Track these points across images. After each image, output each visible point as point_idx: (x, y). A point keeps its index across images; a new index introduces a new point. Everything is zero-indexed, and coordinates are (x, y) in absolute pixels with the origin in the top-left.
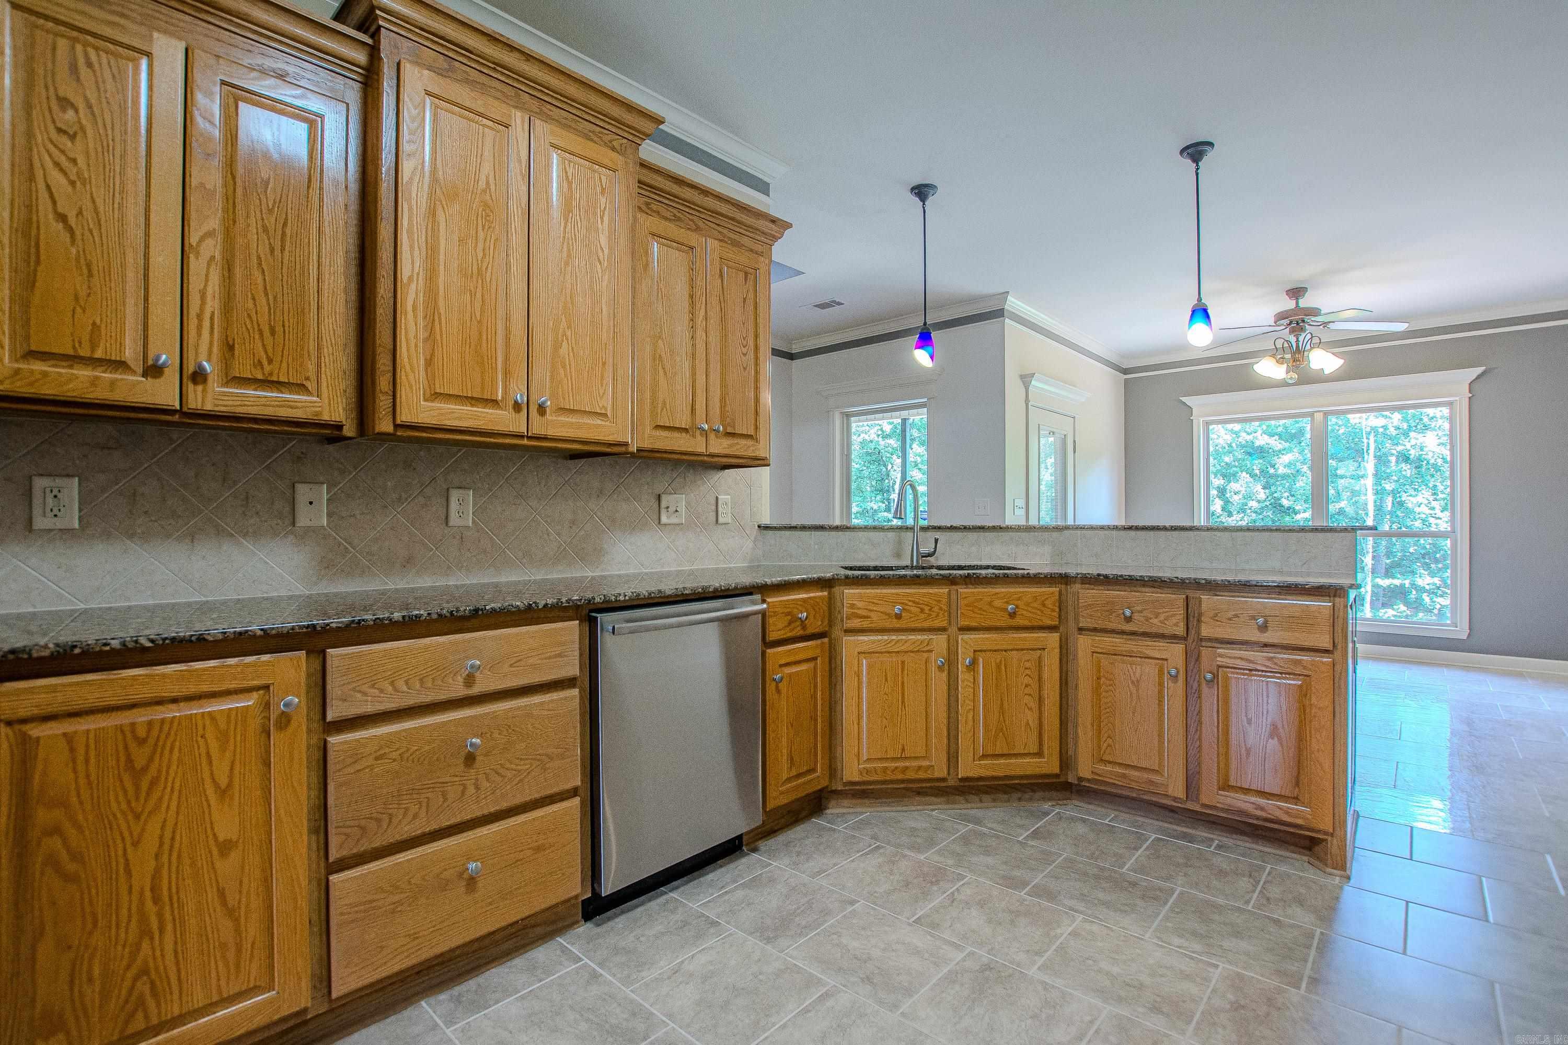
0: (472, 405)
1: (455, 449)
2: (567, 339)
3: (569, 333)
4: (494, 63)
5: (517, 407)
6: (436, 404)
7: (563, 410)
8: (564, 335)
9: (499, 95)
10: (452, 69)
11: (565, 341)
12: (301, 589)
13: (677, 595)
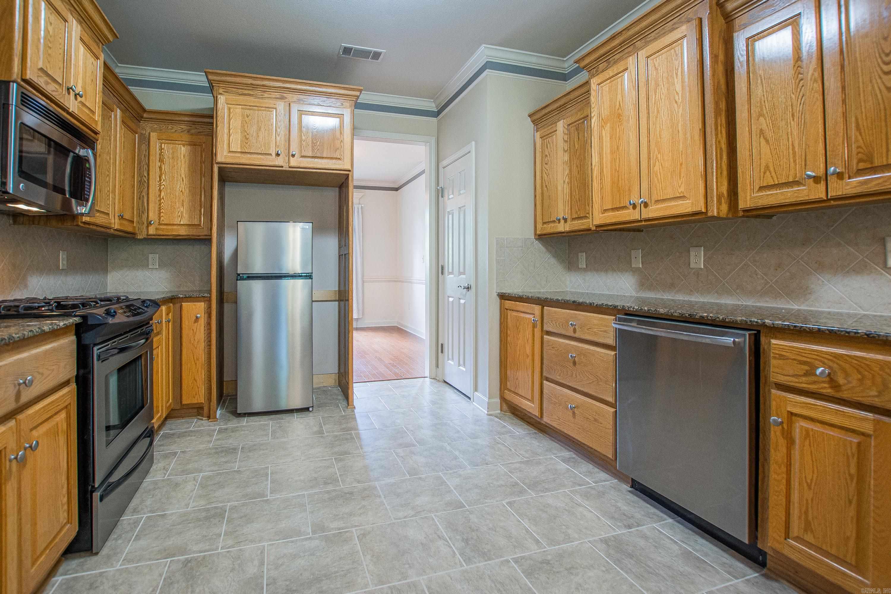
0: (618, 211)
1: (693, 225)
2: (658, 160)
3: (659, 156)
4: (620, 45)
5: (634, 206)
6: (606, 214)
7: (657, 201)
8: (657, 158)
9: (627, 55)
10: (609, 63)
11: (657, 162)
12: (634, 294)
13: (667, 315)
